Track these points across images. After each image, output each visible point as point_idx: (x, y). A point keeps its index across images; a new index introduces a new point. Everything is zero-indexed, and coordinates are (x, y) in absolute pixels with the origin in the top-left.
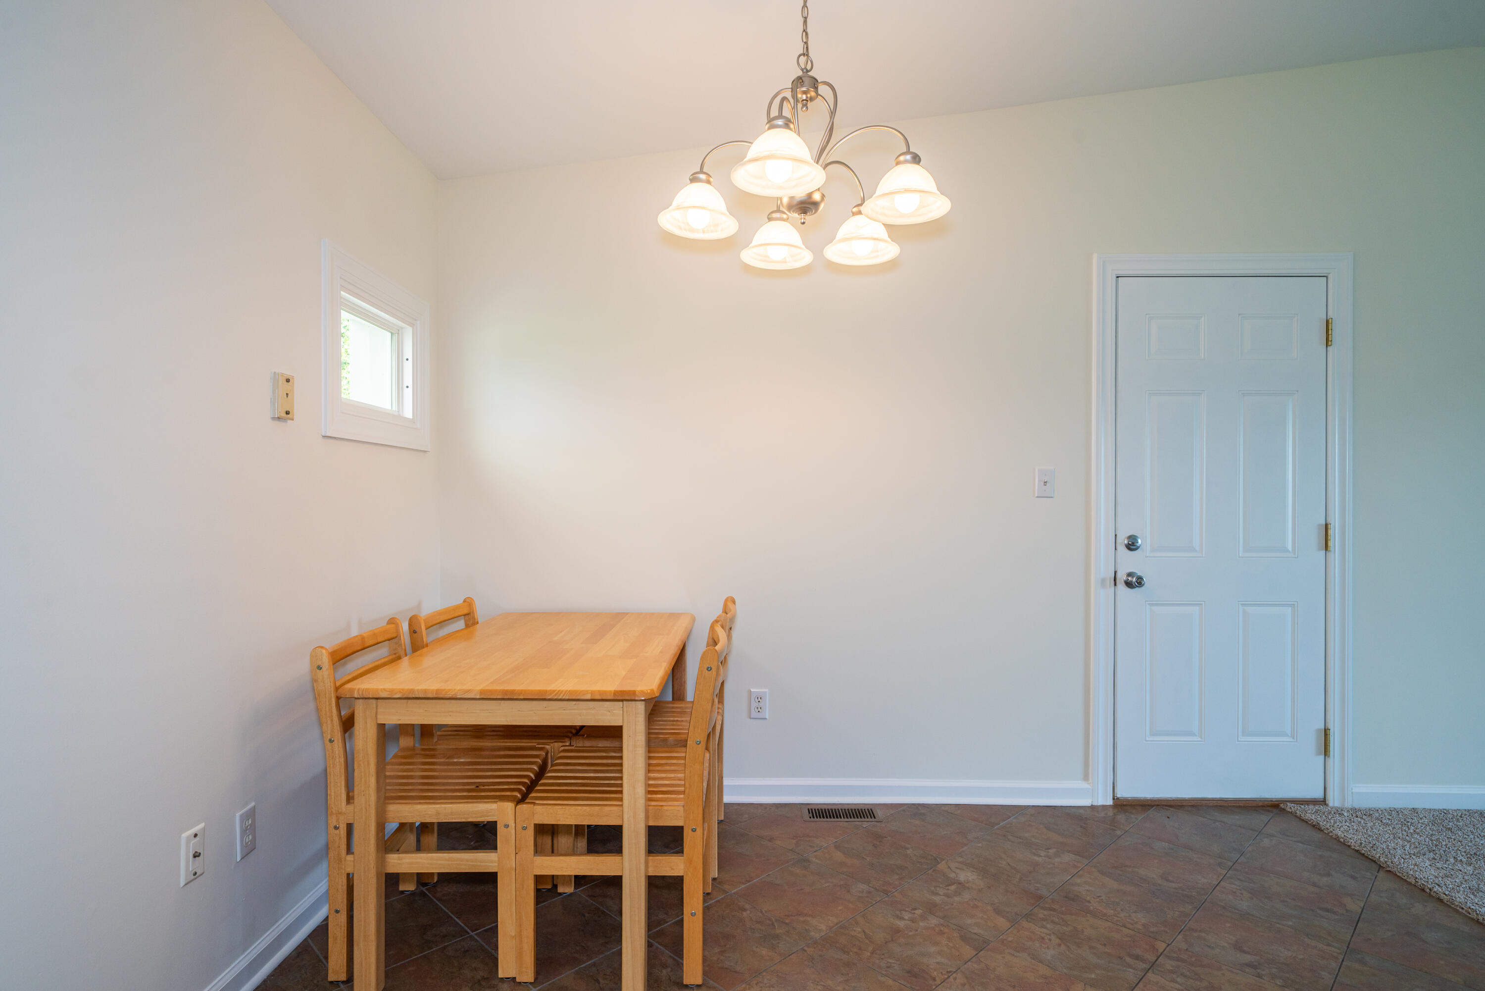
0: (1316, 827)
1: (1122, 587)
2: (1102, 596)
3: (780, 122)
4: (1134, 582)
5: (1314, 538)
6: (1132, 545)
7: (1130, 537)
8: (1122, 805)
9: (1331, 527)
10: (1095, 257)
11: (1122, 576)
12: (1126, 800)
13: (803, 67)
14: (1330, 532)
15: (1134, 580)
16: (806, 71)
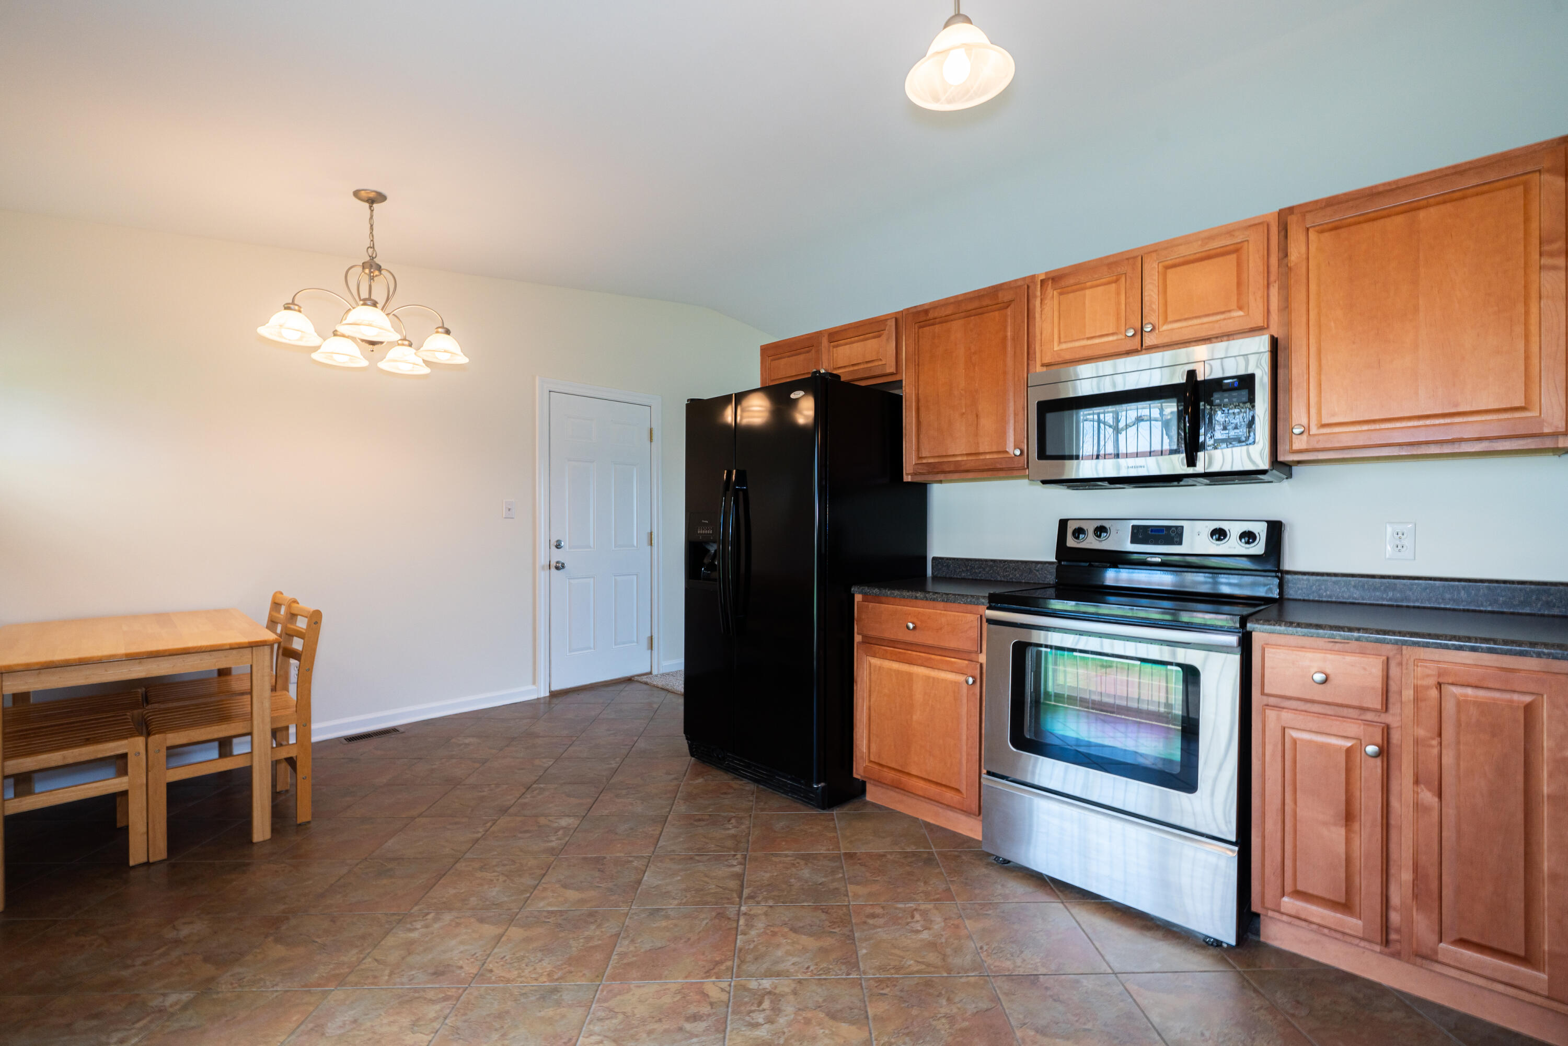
0: (646, 683)
1: (553, 570)
2: (542, 576)
3: (369, 302)
4: (560, 567)
5: (645, 539)
6: (558, 546)
7: (557, 541)
8: (554, 695)
9: (653, 533)
10: (537, 378)
11: (553, 564)
12: (557, 691)
13: (371, 255)
14: (653, 536)
15: (560, 565)
16: (372, 258)
